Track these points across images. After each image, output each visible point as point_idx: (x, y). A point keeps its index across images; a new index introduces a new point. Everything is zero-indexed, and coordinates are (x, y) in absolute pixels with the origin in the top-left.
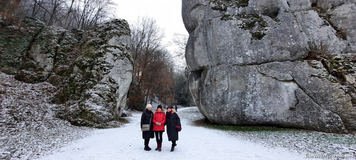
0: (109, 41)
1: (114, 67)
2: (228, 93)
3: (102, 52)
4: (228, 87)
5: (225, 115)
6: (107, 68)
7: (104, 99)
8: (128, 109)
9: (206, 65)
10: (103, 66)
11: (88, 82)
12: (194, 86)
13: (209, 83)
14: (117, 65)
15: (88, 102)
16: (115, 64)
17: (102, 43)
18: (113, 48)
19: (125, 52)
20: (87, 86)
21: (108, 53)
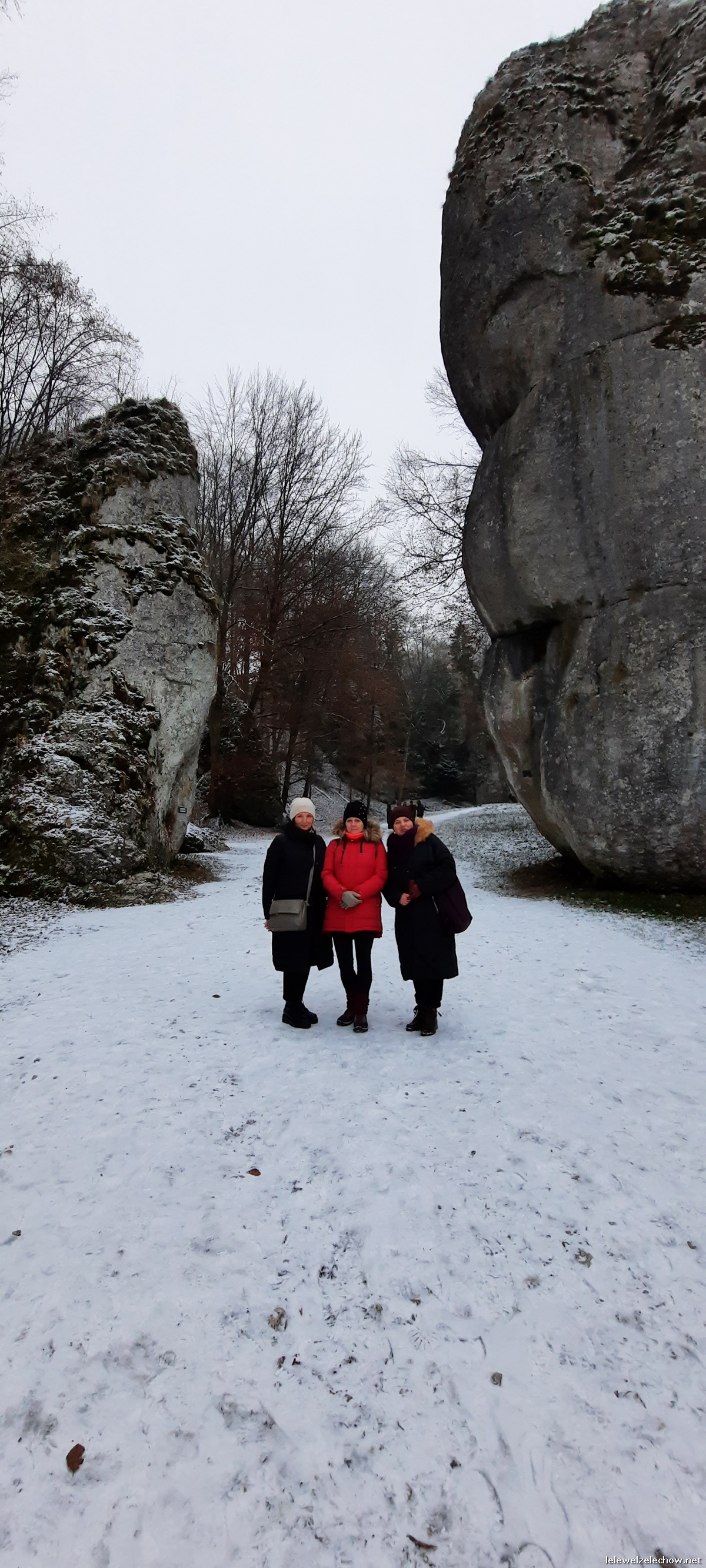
0: (101, 512)
1: (131, 632)
2: (691, 734)
3: (74, 561)
4: (690, 702)
5: (673, 845)
6: (103, 637)
7: (100, 776)
8: (210, 817)
9: (569, 597)
10: (85, 626)
11: (27, 702)
12: (511, 703)
13: (588, 688)
14: (146, 623)
15: (31, 790)
16: (135, 618)
17: (70, 523)
18: (122, 541)
19: (178, 559)
20: (22, 723)
21: (101, 567)
